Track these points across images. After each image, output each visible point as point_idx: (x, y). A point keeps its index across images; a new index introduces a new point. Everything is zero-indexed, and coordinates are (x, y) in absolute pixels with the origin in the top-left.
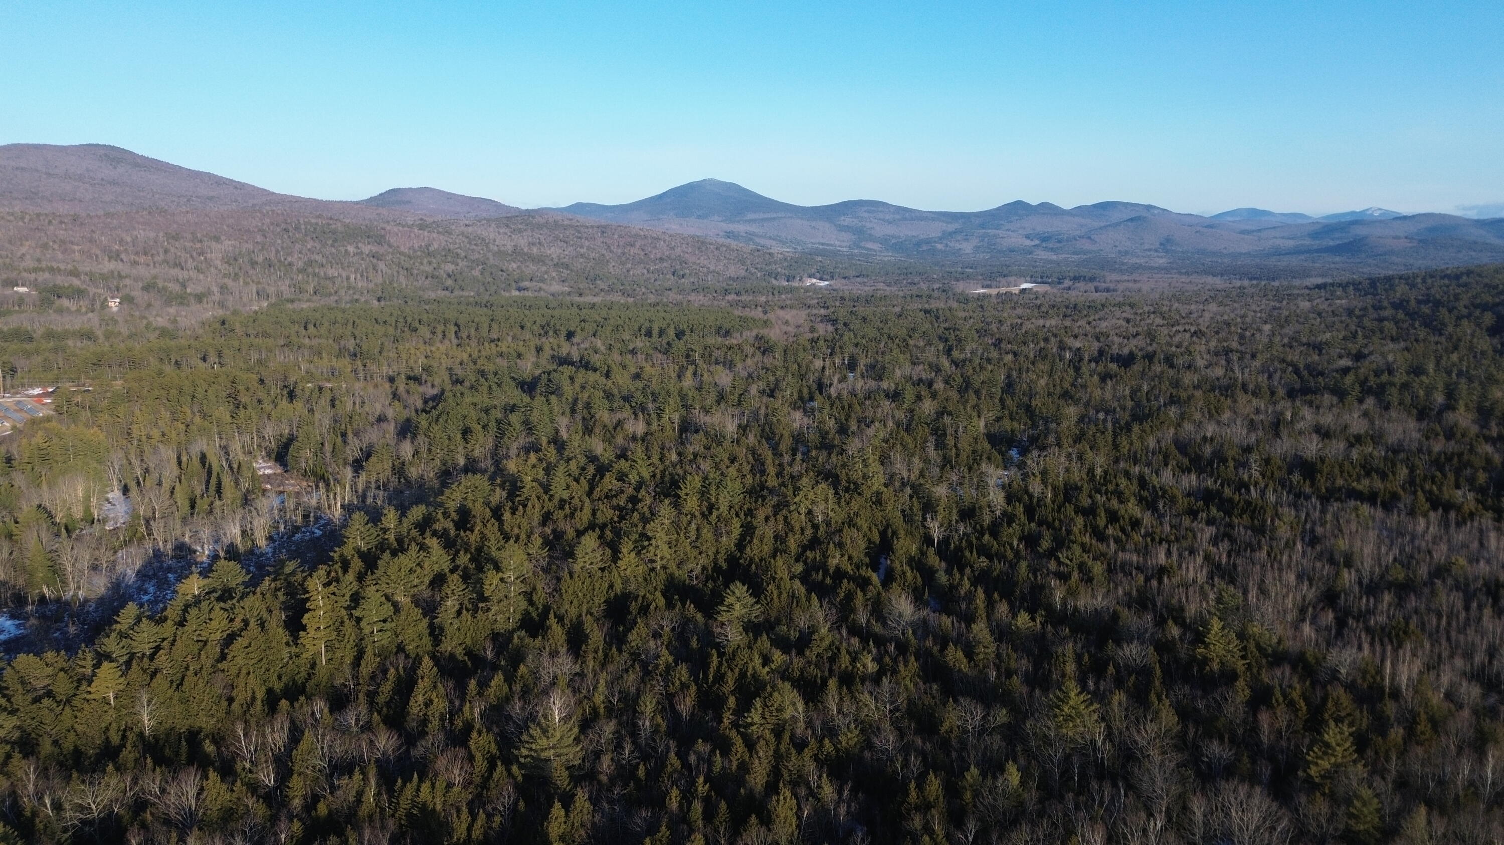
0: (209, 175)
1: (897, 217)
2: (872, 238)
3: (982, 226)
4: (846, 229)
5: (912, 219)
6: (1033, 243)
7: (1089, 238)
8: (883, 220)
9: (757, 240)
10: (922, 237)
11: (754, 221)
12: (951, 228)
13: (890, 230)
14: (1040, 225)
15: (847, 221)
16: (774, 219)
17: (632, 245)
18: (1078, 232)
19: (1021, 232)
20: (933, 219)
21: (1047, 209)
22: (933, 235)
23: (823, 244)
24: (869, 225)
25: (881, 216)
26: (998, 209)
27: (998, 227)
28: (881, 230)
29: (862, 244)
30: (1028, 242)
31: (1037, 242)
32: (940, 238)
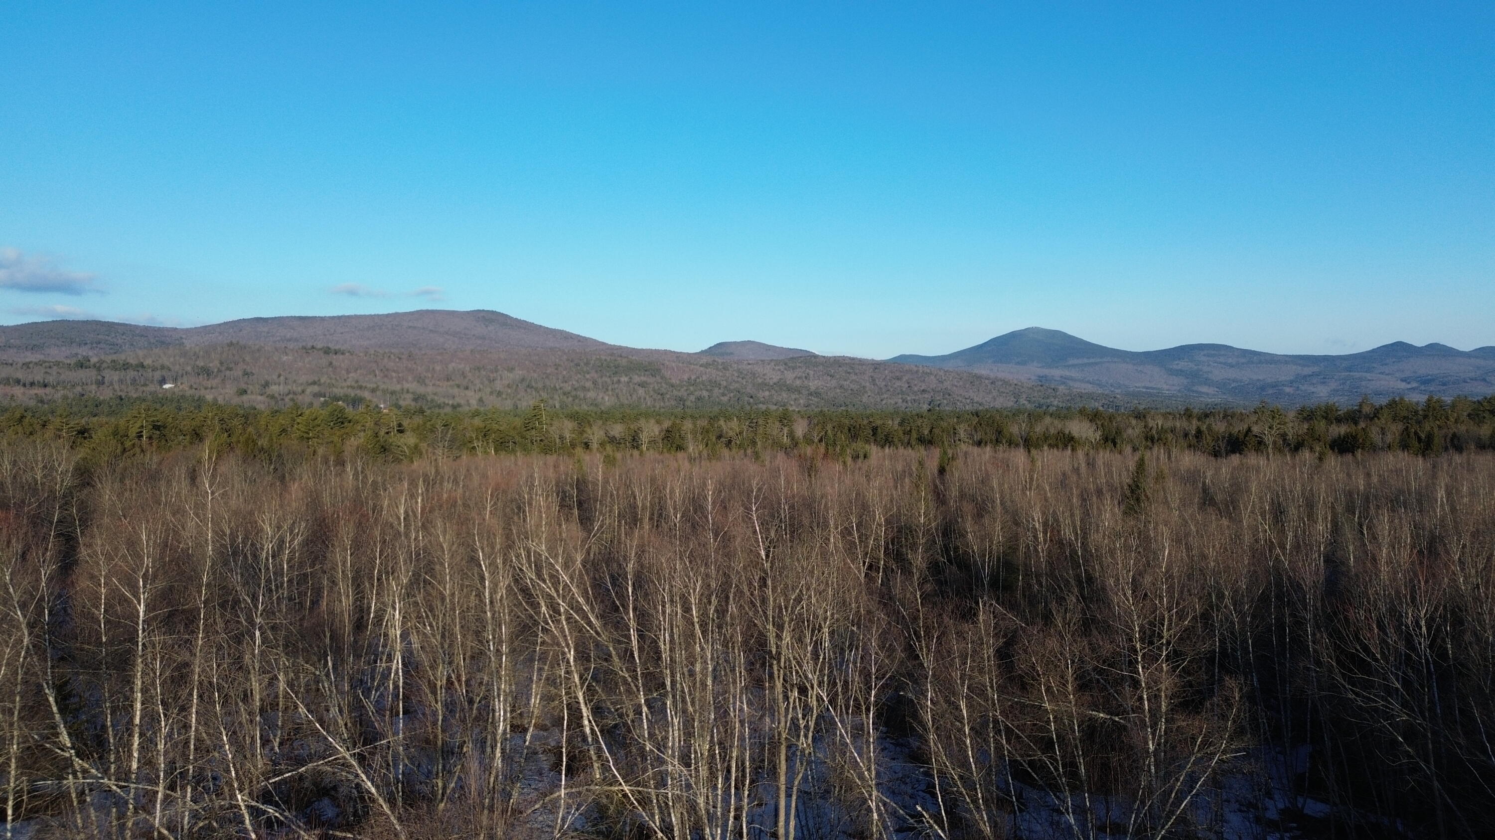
0: (561, 332)
1: (1243, 360)
2: (1207, 382)
3: (1349, 369)
4: (1180, 373)
5: (1260, 362)
6: (1409, 386)
7: (1484, 380)
8: (1225, 364)
9: (1071, 383)
10: (1269, 381)
11: (1074, 366)
12: (1307, 371)
13: (1232, 374)
14: (1423, 367)
15: (1182, 365)
16: (1096, 364)
17: (898, 379)
18: (1472, 375)
19: (1397, 375)
20: (1286, 362)
21: (1437, 351)
22: (1283, 378)
23: (1147, 388)
24: (1205, 369)
25: (1222, 359)
26: (1373, 351)
27: (1369, 370)
28: (1219, 374)
29: (1195, 388)
30: (1403, 385)
31: (1414, 385)
32: (1292, 382)
